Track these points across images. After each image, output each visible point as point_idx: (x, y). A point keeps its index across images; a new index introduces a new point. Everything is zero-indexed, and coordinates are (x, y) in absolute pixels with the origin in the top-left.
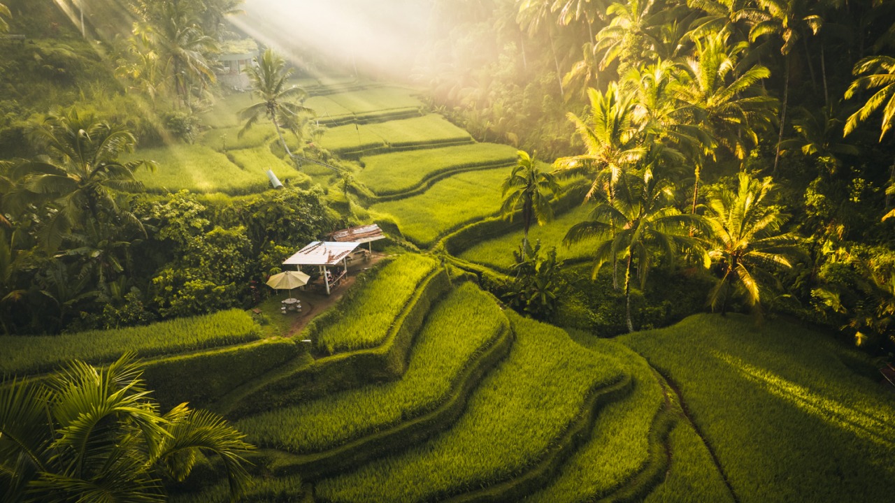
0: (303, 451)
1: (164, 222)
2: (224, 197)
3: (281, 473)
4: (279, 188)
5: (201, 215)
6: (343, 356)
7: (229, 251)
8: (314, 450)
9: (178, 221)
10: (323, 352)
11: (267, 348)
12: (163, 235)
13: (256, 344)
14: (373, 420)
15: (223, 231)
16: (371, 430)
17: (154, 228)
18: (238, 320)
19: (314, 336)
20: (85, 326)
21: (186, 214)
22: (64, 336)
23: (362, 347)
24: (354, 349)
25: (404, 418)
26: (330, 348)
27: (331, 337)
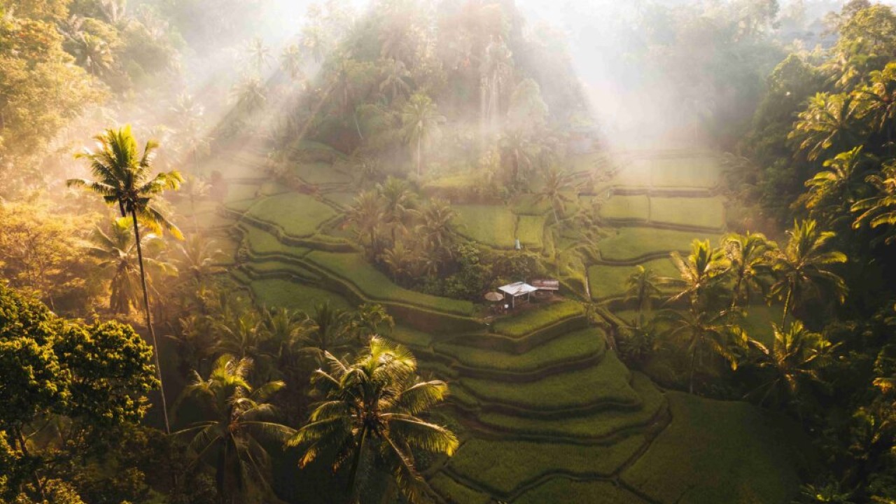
0: (464, 364)
1: (460, 254)
2: (489, 248)
3: (454, 368)
4: (518, 250)
5: (476, 255)
6: (500, 336)
7: (480, 275)
8: (468, 365)
9: (465, 256)
10: (492, 331)
11: (471, 322)
12: (458, 260)
13: (468, 318)
14: (495, 364)
15: (480, 266)
16: (493, 368)
17: (456, 256)
18: (468, 306)
19: (493, 323)
20: (417, 290)
21: (469, 254)
22: (410, 292)
23: (509, 336)
24: (505, 335)
25: (508, 369)
26: (496, 331)
27: (499, 327)
